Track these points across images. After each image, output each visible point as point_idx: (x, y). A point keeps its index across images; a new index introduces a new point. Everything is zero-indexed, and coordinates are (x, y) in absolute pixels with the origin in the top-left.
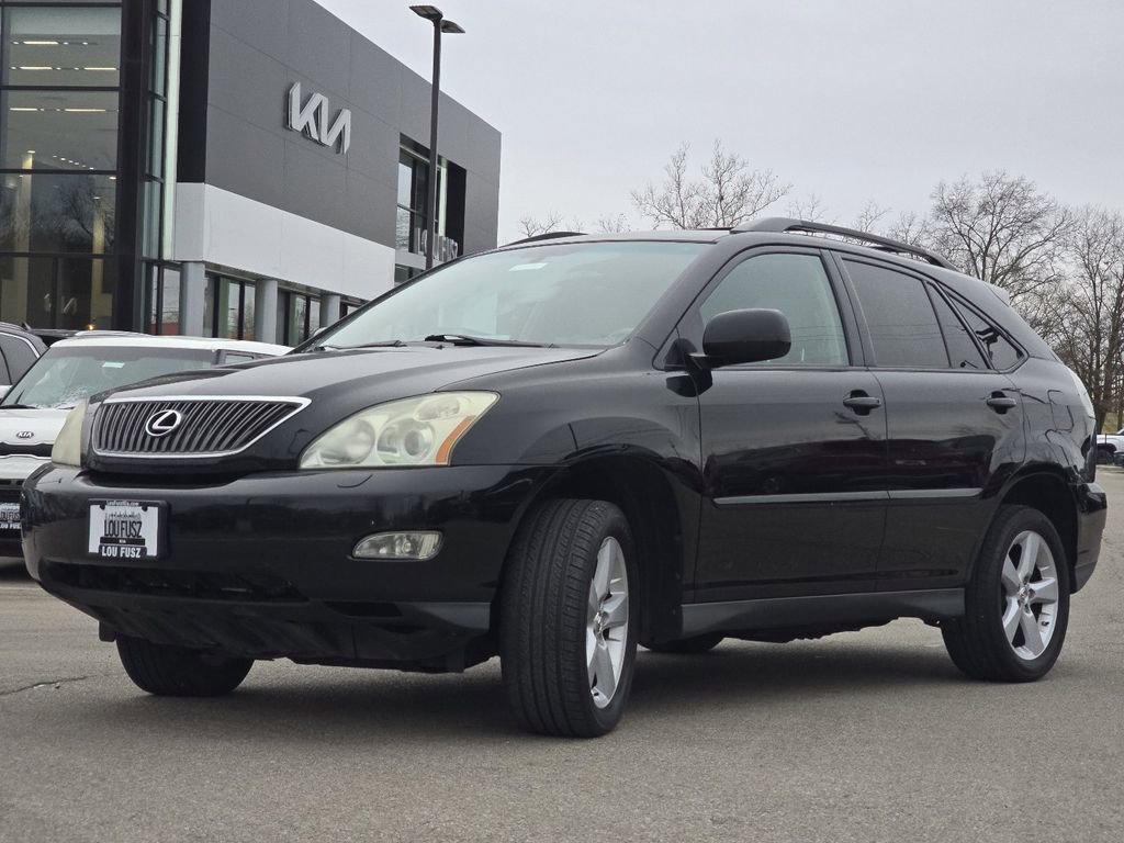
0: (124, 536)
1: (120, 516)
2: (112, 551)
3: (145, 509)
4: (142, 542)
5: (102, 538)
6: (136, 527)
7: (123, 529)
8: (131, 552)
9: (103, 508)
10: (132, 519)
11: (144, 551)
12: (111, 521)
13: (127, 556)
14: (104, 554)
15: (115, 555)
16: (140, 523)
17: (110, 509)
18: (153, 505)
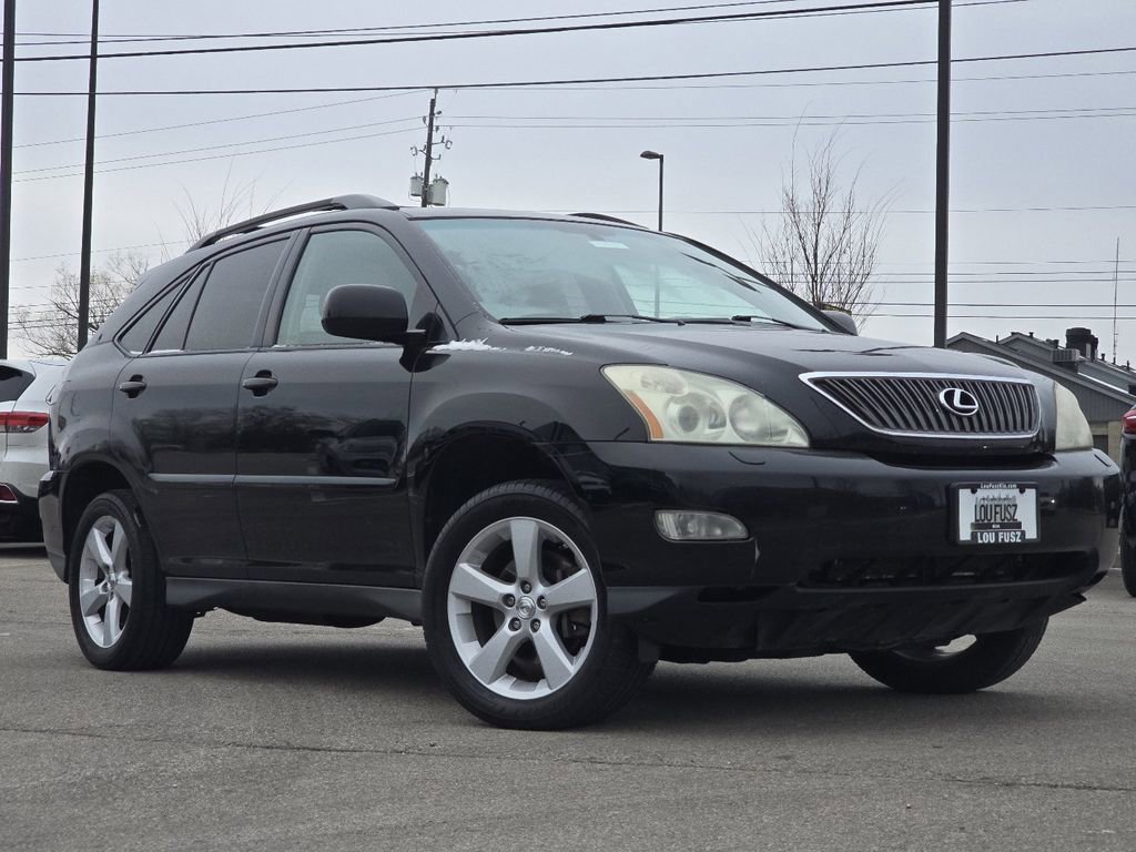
0: (998, 520)
1: (994, 499)
2: (988, 538)
3: (1022, 491)
4: (1019, 525)
5: (972, 524)
6: (1011, 510)
7: (996, 513)
8: (1010, 537)
9: (974, 492)
10: (1006, 503)
11: (1023, 533)
12: (982, 506)
13: (1007, 541)
14: (980, 541)
15: (992, 541)
16: (1016, 506)
17: (981, 493)
18: (1030, 487)
